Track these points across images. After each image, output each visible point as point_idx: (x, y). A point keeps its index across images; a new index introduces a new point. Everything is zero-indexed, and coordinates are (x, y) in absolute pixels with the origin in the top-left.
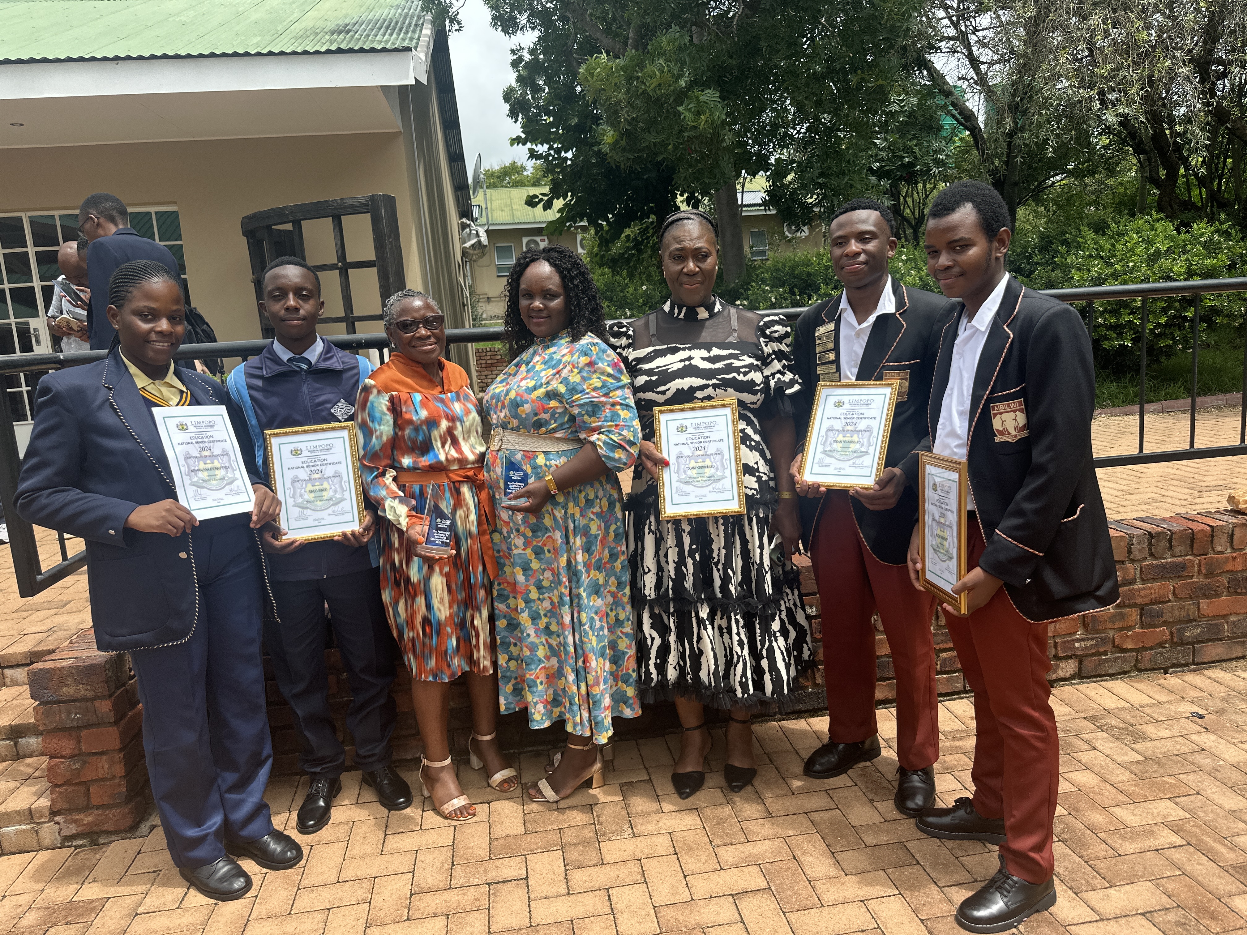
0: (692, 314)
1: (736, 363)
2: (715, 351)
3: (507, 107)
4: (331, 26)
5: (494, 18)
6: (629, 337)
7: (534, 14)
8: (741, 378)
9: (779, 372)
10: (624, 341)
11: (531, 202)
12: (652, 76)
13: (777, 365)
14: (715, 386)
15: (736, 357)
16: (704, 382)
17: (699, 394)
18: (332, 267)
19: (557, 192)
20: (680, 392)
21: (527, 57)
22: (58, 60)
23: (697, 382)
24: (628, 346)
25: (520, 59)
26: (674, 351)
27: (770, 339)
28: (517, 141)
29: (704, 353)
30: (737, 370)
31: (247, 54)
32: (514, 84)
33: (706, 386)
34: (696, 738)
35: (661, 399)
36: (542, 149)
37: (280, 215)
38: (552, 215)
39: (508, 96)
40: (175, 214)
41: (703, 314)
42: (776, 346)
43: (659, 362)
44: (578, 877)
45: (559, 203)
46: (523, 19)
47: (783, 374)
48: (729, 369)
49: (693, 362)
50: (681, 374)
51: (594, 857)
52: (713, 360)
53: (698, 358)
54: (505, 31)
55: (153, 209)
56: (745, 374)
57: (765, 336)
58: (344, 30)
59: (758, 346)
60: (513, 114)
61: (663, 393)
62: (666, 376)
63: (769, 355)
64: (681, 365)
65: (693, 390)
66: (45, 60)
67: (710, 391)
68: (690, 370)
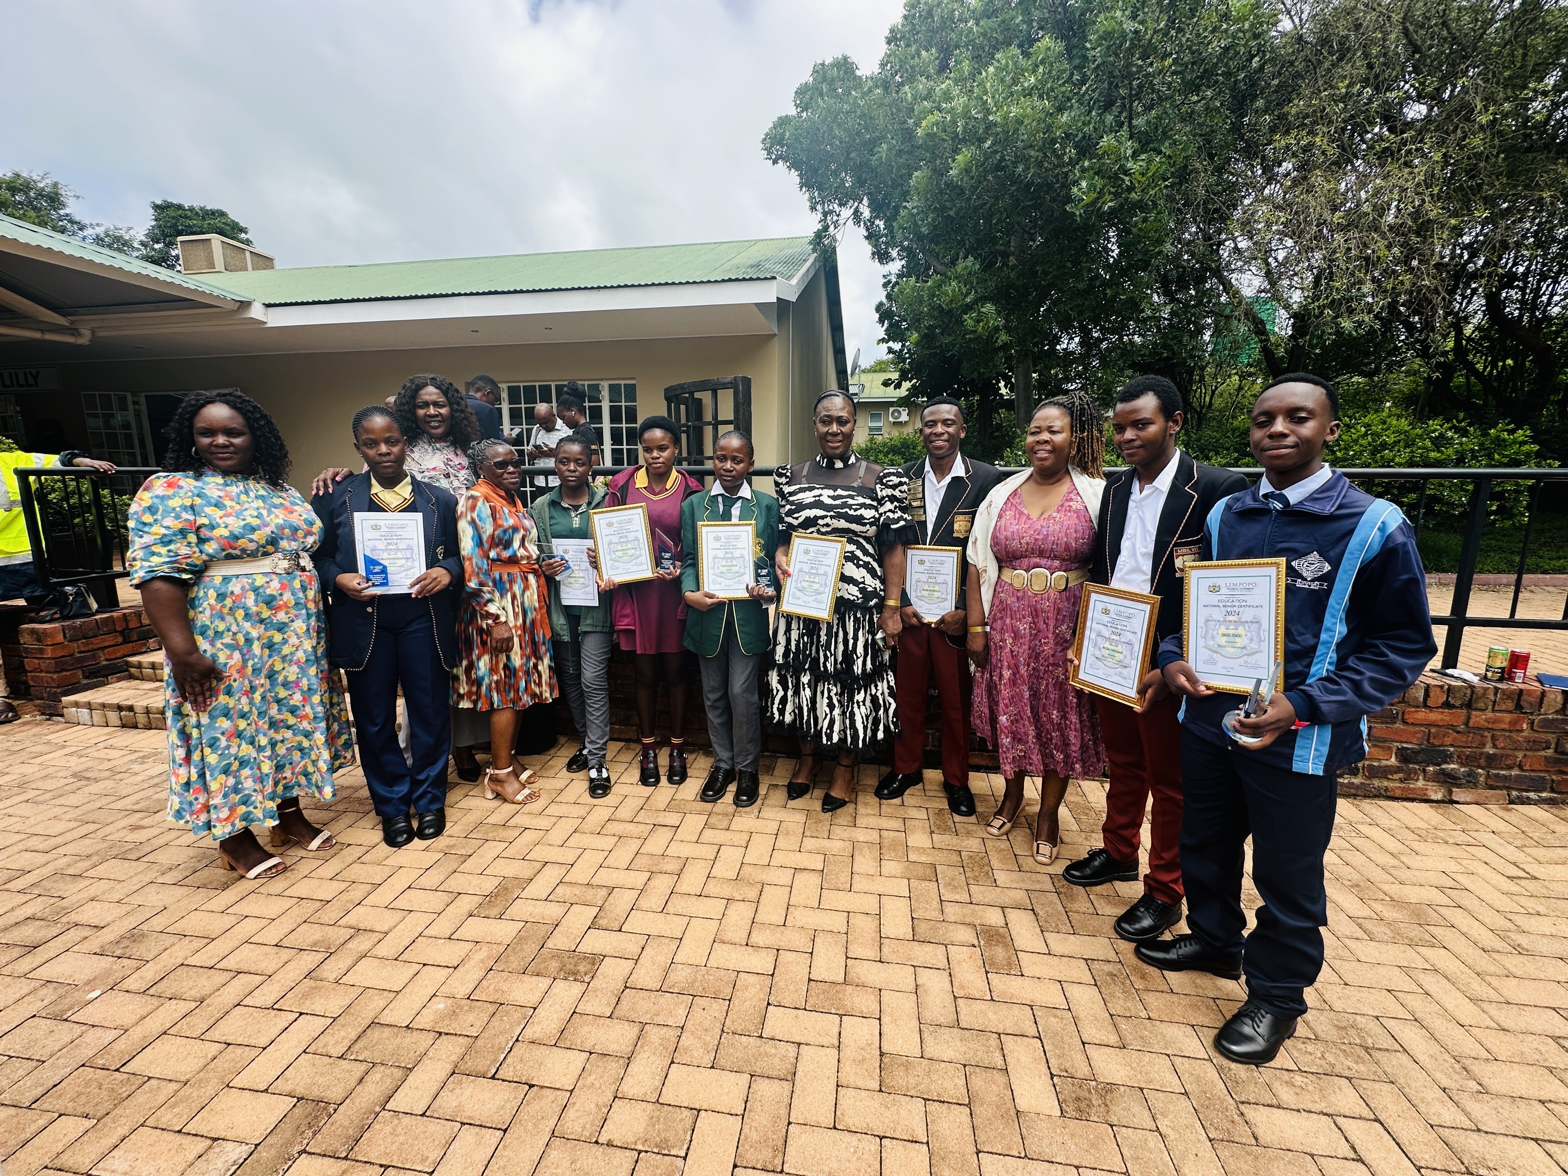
0: (830, 465)
1: (851, 501)
2: (840, 492)
3: (877, 316)
4: (751, 262)
5: (873, 254)
6: (787, 477)
7: (903, 249)
8: (852, 512)
9: (890, 511)
10: (783, 480)
11: (886, 384)
12: (946, 294)
13: (889, 506)
14: (832, 517)
15: (852, 497)
16: (825, 513)
17: (820, 522)
18: (709, 423)
19: (904, 377)
20: (807, 519)
21: (894, 280)
22: (567, 289)
23: (820, 513)
24: (787, 483)
25: (889, 282)
26: (811, 489)
27: (888, 487)
28: (883, 340)
29: (831, 492)
30: (850, 507)
31: (673, 283)
32: (885, 301)
33: (826, 516)
34: (809, 761)
35: (795, 523)
36: (897, 346)
37: (681, 387)
38: (903, 392)
39: (879, 307)
40: (634, 385)
41: (839, 464)
42: (889, 492)
43: (800, 496)
44: (708, 834)
45: (906, 385)
46: (894, 253)
47: (893, 512)
48: (845, 505)
49: (821, 498)
50: (811, 506)
51: (725, 824)
52: (834, 498)
53: (826, 495)
54: (881, 263)
55: (622, 382)
56: (856, 510)
57: (882, 484)
58: (757, 266)
59: (874, 491)
60: (881, 321)
61: (797, 518)
62: (801, 507)
63: (883, 498)
64: (812, 500)
65: (817, 518)
66: (560, 290)
67: (828, 520)
68: (818, 504)
